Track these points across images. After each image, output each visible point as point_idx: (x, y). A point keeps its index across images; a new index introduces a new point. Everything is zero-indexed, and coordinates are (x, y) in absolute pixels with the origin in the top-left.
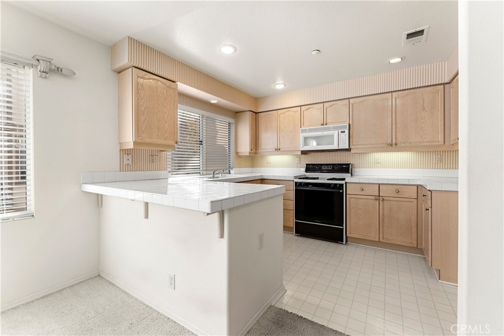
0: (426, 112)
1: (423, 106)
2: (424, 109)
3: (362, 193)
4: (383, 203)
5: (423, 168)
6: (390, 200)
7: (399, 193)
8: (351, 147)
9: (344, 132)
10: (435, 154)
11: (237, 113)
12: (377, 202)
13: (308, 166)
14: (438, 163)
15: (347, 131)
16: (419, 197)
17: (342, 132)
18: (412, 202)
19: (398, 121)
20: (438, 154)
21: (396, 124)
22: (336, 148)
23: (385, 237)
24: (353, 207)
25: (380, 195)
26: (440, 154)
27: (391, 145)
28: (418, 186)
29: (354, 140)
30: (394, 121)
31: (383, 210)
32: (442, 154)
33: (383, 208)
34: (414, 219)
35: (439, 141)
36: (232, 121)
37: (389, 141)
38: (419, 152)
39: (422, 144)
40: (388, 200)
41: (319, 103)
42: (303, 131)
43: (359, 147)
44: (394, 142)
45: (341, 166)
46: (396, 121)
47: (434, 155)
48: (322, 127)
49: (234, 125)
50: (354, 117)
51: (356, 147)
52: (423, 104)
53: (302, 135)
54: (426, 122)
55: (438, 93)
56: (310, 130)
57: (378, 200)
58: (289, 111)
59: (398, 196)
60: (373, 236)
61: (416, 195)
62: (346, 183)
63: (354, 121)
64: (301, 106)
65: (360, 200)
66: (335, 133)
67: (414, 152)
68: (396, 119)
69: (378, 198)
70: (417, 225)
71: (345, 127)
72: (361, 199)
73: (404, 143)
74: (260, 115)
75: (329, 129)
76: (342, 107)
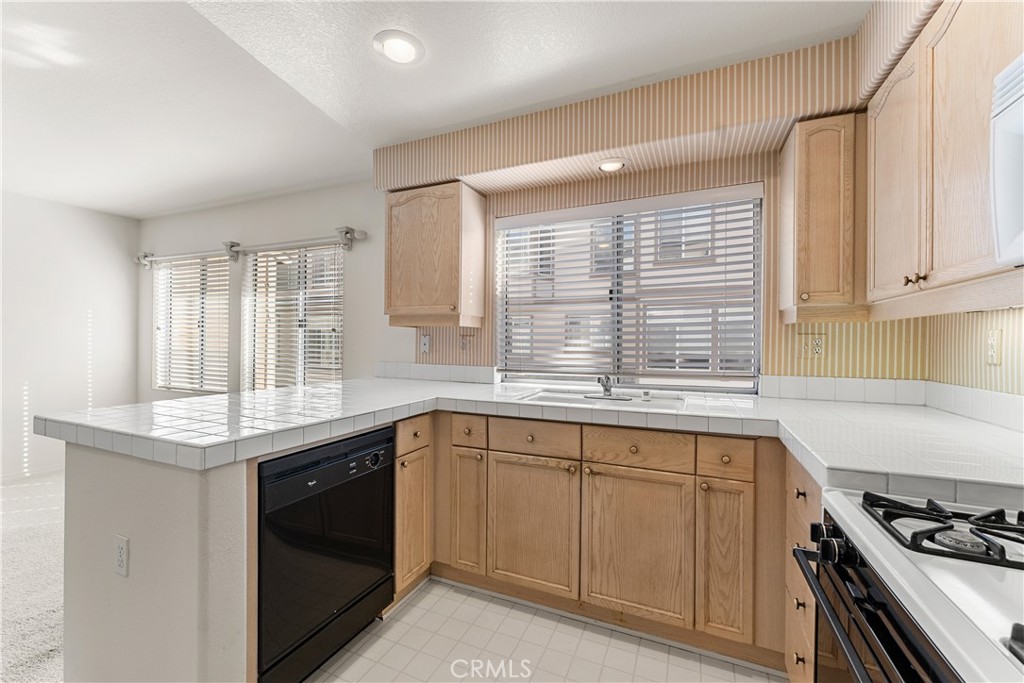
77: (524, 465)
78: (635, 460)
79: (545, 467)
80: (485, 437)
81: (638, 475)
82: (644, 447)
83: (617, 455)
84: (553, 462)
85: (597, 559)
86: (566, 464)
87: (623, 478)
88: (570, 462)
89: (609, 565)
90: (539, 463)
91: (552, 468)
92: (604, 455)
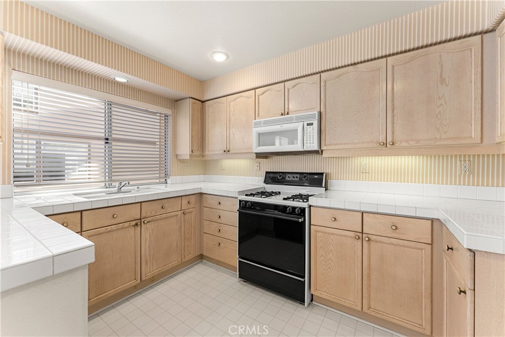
0: (447, 85)
1: (441, 76)
2: (443, 81)
3: (334, 225)
4: (369, 245)
5: (438, 183)
6: (381, 242)
7: (397, 231)
8: (323, 148)
9: (312, 124)
10: (461, 161)
11: (176, 101)
12: (360, 242)
13: (268, 175)
14: (464, 175)
15: (316, 123)
16: (435, 241)
17: (308, 125)
18: (422, 249)
19: (396, 103)
20: (465, 161)
21: (393, 110)
22: (301, 149)
23: (372, 306)
24: (321, 247)
25: (364, 232)
26: (469, 161)
27: (385, 144)
28: (432, 220)
29: (328, 138)
30: (389, 104)
31: (369, 258)
32: (472, 159)
33: (369, 253)
34: (425, 282)
35: (471, 137)
36: (168, 112)
37: (382, 139)
38: (431, 156)
39: (439, 143)
40: (377, 242)
41: (279, 83)
42: (257, 125)
43: (334, 147)
44: (389, 139)
45: (312, 176)
46: (393, 105)
47: (458, 162)
48: (283, 117)
49: (171, 118)
50: (327, 101)
51: (330, 147)
52: (442, 73)
53: (256, 130)
54: (446, 104)
55: (471, 50)
56: (267, 123)
57: (360, 240)
58: (241, 97)
59: (395, 235)
60: (352, 301)
61: (430, 237)
62: (310, 206)
63: (327, 106)
64: (255, 89)
65: (332, 237)
66: (299, 126)
67: (423, 156)
68: (393, 100)
69: (361, 235)
70: (432, 294)
71: (313, 116)
72: (333, 234)
73: (407, 141)
74: (207, 105)
75: (290, 121)
76: (310, 87)
77: (109, 232)
78: (163, 211)
79: (122, 228)
80: (79, 225)
81: (164, 217)
82: (166, 206)
83: (156, 211)
84: (127, 224)
85: (148, 259)
86: (134, 223)
87: (158, 220)
88: (135, 222)
89: (153, 259)
90: (120, 227)
91: (126, 227)
92: (151, 213)
